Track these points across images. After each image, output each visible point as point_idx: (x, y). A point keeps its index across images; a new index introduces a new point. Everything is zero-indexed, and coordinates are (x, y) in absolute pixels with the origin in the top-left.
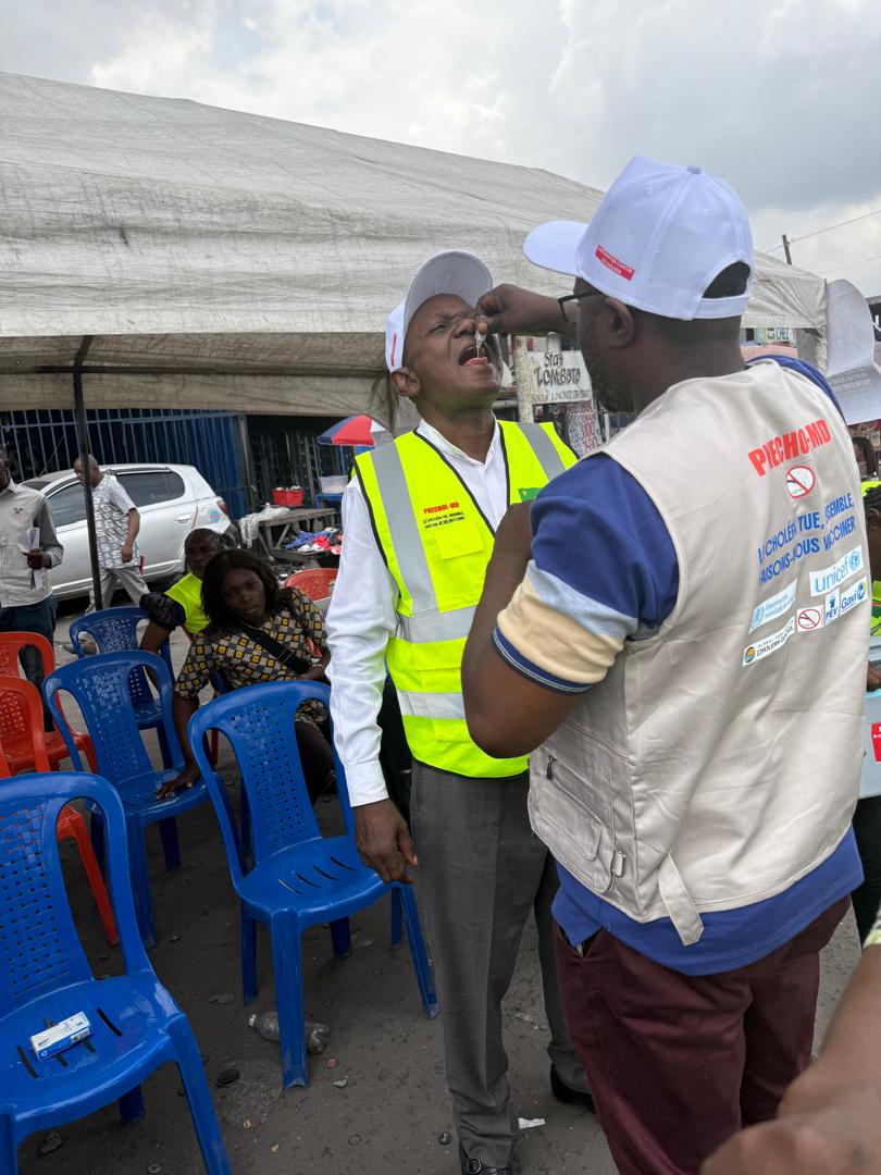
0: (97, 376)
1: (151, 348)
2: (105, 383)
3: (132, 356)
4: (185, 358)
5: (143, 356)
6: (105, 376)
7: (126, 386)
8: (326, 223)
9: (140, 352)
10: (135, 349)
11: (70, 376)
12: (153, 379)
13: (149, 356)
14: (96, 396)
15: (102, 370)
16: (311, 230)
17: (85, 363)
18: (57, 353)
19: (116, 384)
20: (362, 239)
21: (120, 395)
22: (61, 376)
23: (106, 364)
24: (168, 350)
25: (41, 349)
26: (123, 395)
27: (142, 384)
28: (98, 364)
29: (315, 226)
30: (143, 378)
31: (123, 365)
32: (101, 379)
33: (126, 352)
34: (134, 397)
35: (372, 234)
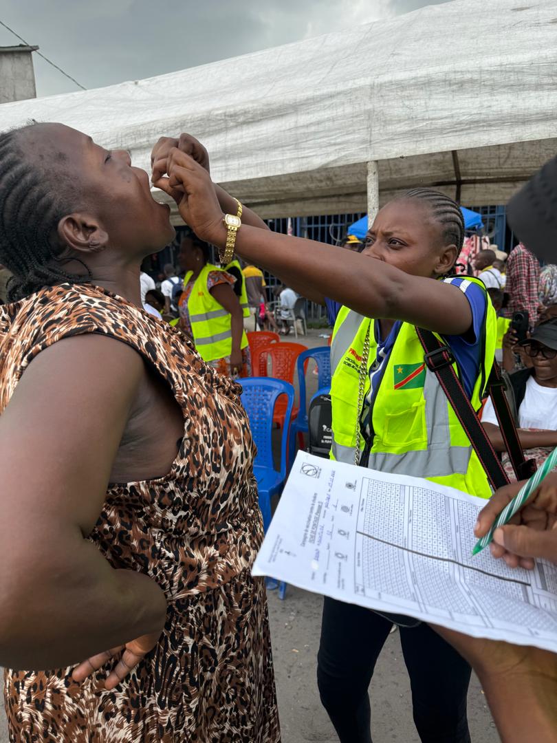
0: (472, 185)
1: (503, 164)
2: (477, 190)
3: (492, 171)
4: (533, 169)
5: (500, 170)
6: (478, 185)
7: (491, 191)
8: (222, 121)
9: (497, 168)
10: (492, 166)
11: (455, 187)
12: (509, 185)
13: (504, 170)
14: (470, 199)
15: (474, 182)
16: (212, 129)
17: (463, 178)
18: (442, 174)
19: (485, 190)
20: (244, 126)
21: (486, 197)
22: (450, 187)
23: (478, 178)
24: (516, 165)
25: (432, 172)
26: (488, 197)
27: (503, 190)
28: (473, 178)
29: (215, 126)
30: (503, 185)
31: (489, 177)
32: (475, 188)
33: (486, 169)
34: (495, 197)
35: (251, 120)
